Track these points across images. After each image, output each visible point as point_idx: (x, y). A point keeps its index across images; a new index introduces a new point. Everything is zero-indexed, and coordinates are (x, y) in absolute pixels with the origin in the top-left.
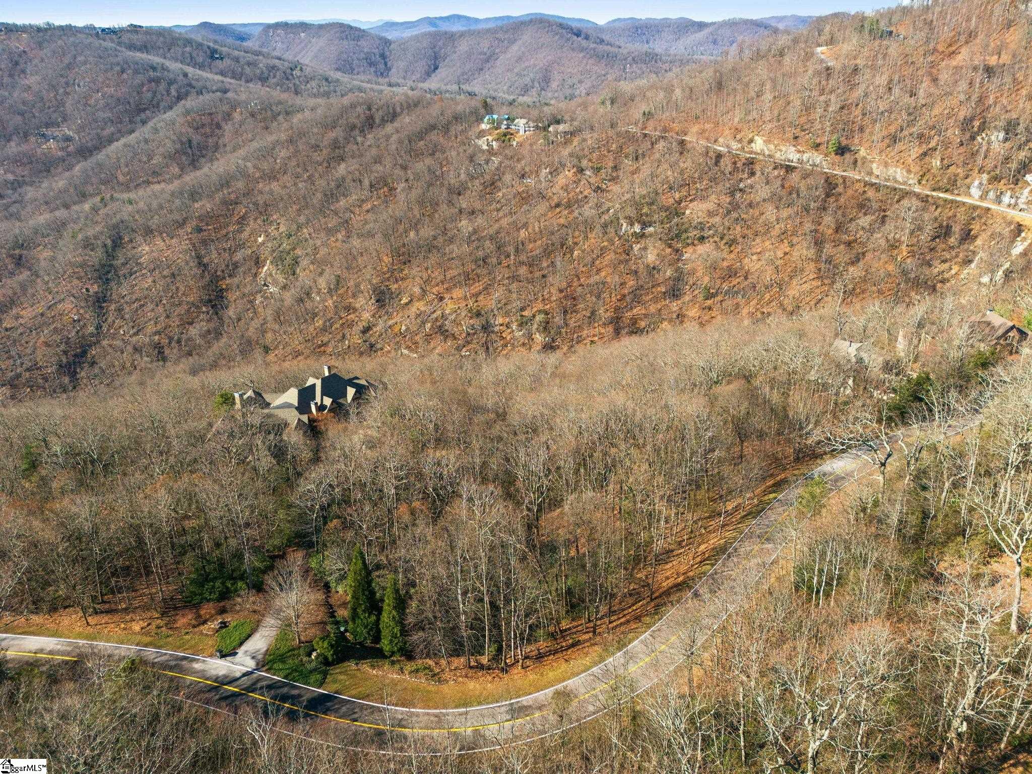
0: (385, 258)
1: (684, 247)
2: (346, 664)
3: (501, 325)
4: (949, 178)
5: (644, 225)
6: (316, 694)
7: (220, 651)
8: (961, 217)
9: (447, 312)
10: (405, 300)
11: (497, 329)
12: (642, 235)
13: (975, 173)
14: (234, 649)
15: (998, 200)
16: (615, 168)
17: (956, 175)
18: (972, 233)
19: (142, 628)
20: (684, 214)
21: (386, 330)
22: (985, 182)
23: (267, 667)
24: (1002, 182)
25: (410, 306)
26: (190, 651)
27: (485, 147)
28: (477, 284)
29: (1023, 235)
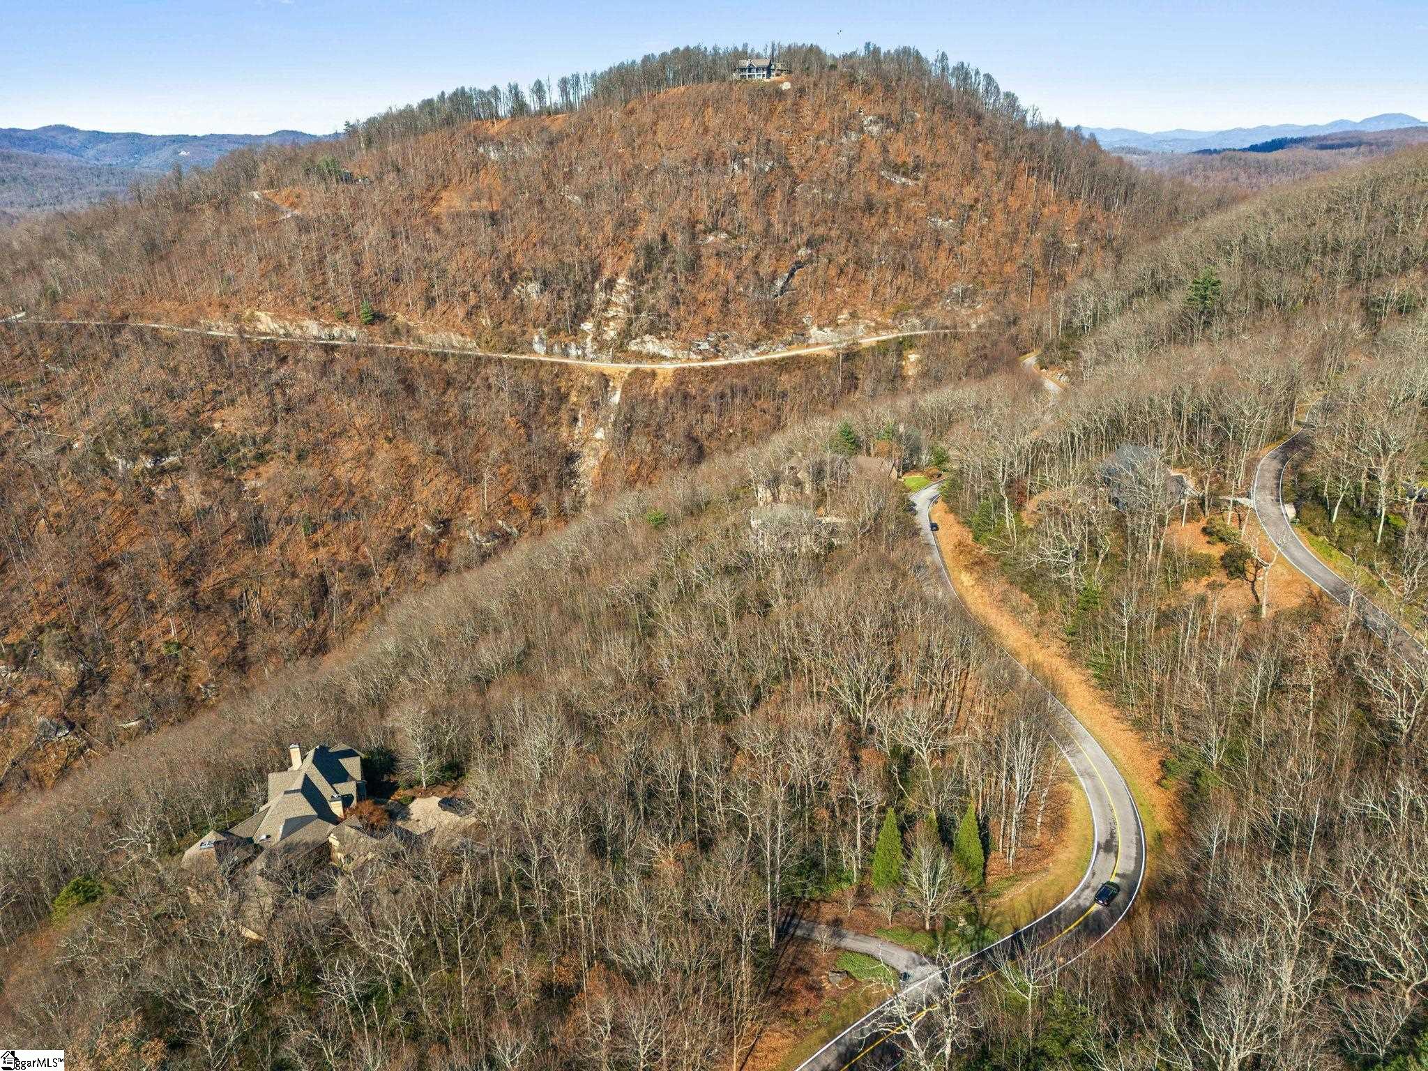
4: (507, 337)
5: (158, 455)
12: (163, 471)
13: (530, 328)
15: (566, 354)
17: (512, 333)
20: (212, 428)
22: (544, 337)
24: (562, 334)
29: (611, 384)
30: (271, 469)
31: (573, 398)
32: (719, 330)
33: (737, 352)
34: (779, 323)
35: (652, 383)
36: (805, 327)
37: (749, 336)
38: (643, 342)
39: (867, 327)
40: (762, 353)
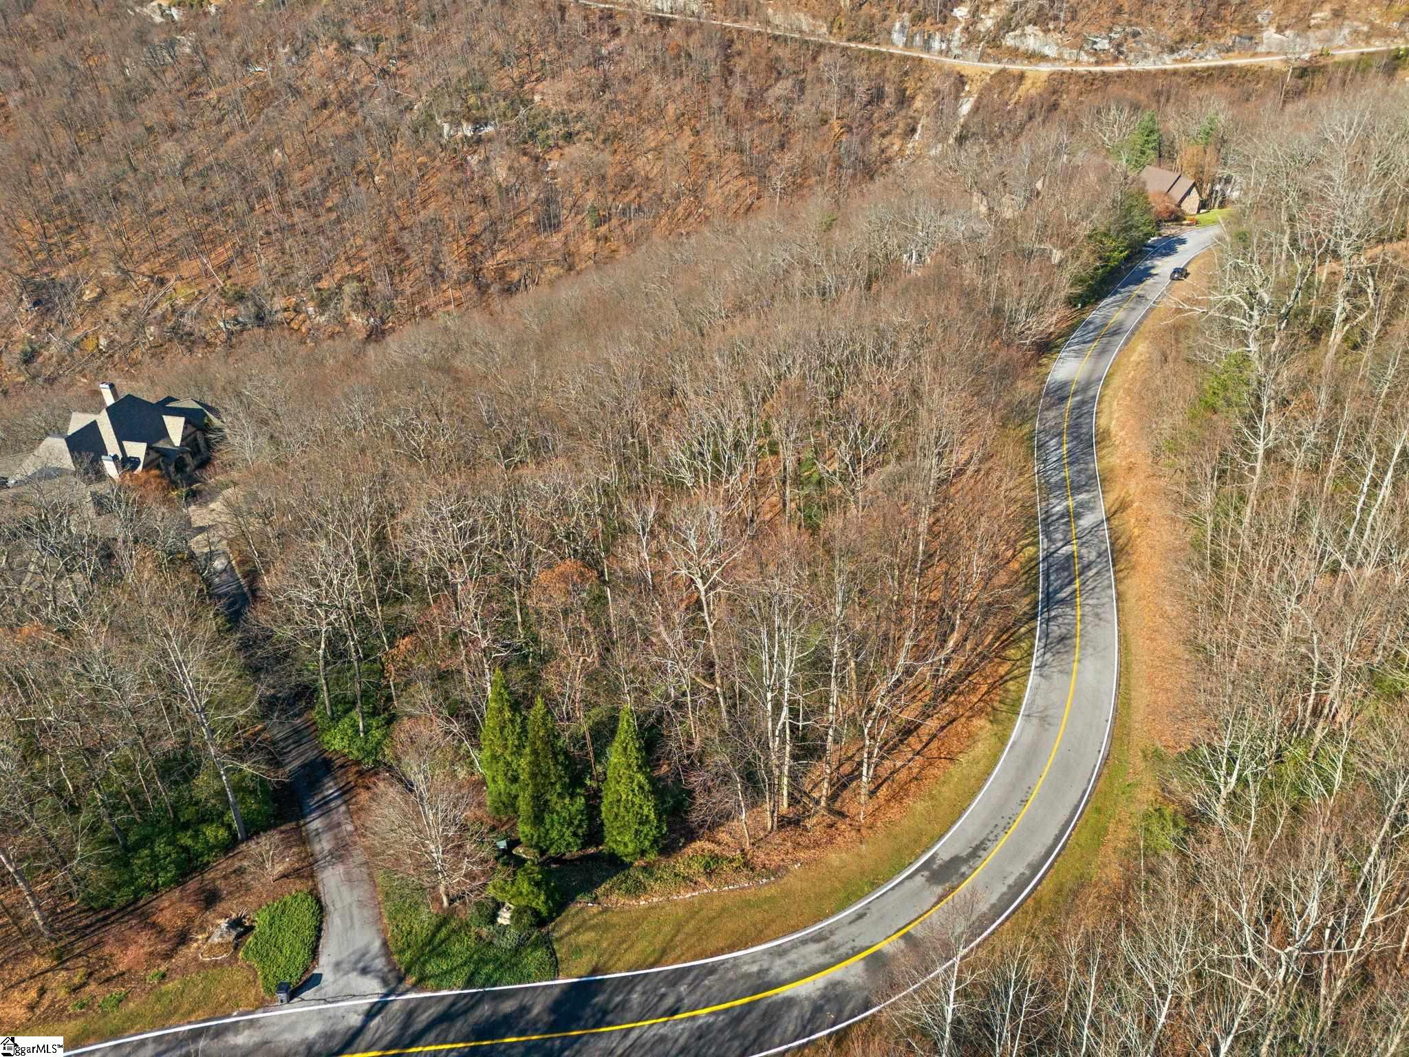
0: (27, 226)
1: (546, 152)
2: (573, 908)
3: (285, 310)
4: (866, 23)
5: (478, 123)
6: (557, 991)
7: (282, 987)
8: (892, 73)
9: (180, 302)
10: (88, 295)
11: (280, 316)
12: (479, 141)
13: (893, 12)
14: (306, 970)
15: (927, 47)
16: (403, 37)
17: (872, 17)
18: (908, 93)
19: (31, 1007)
20: (532, 101)
21: (71, 351)
22: (907, 24)
23: (411, 980)
24: (928, 21)
25: (103, 303)
26: (200, 1014)
27: (158, 19)
28: (221, 250)
29: (967, 88)
30: (576, 151)
31: (918, 104)
32: (1129, 24)
33: (1146, 56)
34: (1223, 19)
35: (1017, 89)
36: (1258, 28)
37: (1169, 35)
38: (1023, 35)
39: (1356, 32)
40: (1182, 61)
